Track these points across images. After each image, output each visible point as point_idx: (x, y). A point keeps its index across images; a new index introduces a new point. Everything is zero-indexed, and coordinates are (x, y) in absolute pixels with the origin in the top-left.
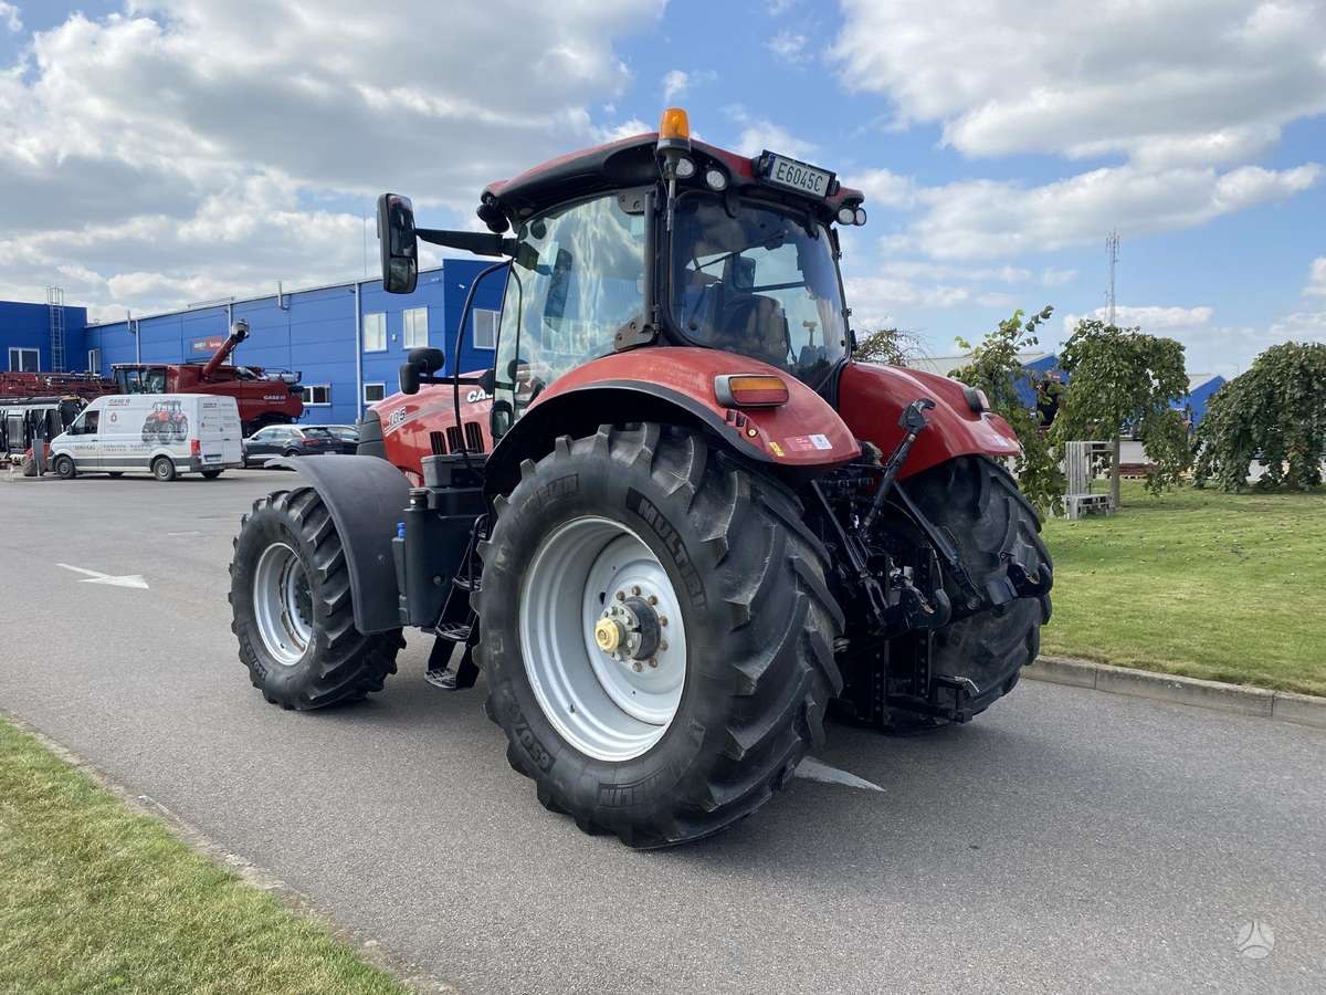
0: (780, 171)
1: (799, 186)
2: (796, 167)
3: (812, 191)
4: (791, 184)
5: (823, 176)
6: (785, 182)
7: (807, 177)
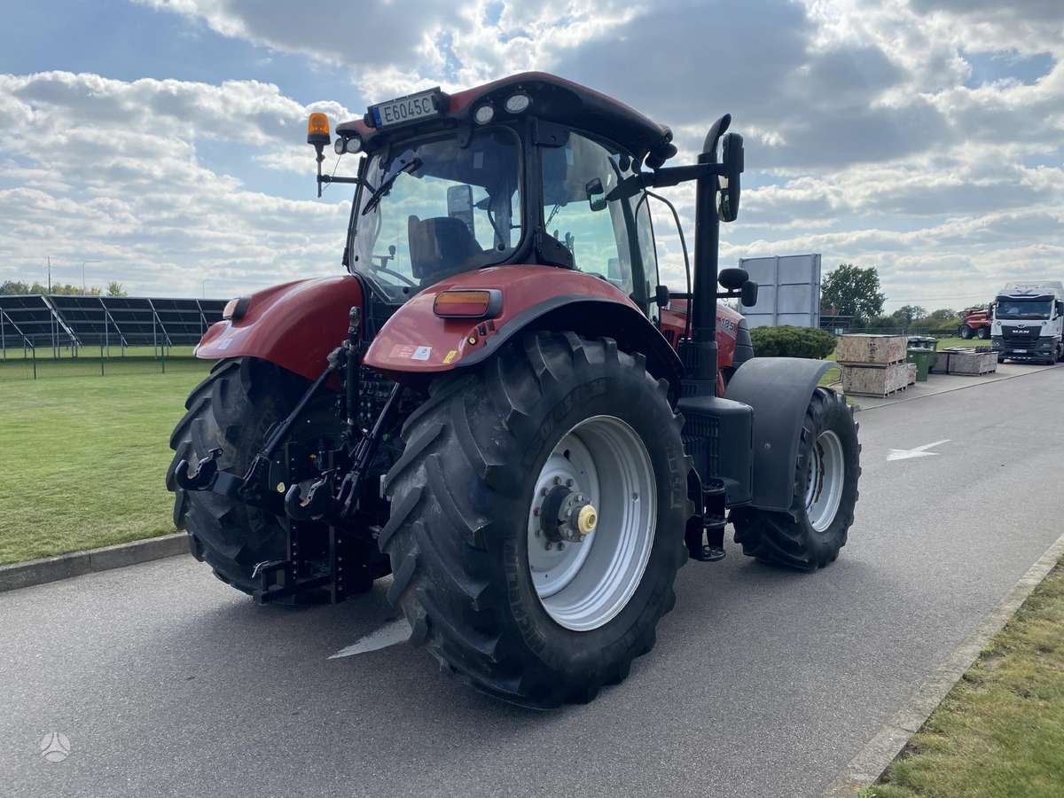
0: (387, 115)
1: (410, 117)
2: (398, 104)
3: (424, 114)
4: (402, 119)
5: (426, 97)
6: (395, 121)
7: (413, 106)
